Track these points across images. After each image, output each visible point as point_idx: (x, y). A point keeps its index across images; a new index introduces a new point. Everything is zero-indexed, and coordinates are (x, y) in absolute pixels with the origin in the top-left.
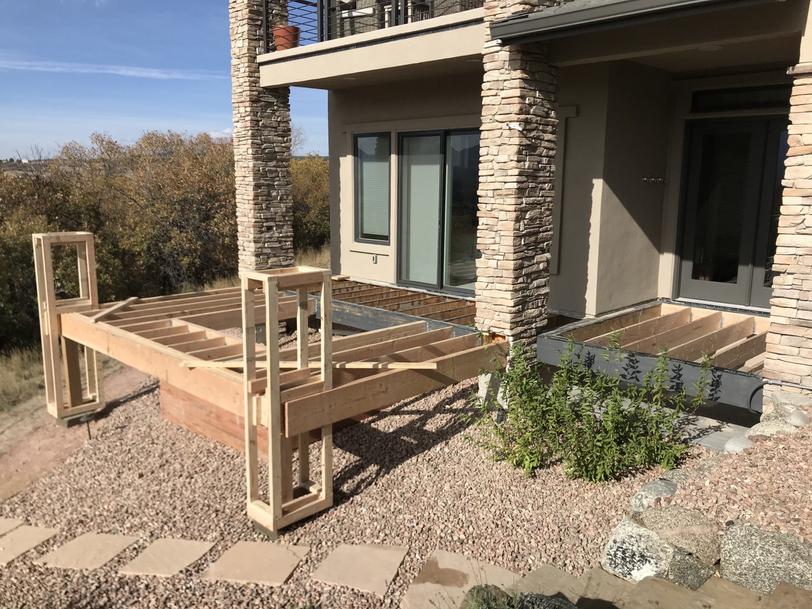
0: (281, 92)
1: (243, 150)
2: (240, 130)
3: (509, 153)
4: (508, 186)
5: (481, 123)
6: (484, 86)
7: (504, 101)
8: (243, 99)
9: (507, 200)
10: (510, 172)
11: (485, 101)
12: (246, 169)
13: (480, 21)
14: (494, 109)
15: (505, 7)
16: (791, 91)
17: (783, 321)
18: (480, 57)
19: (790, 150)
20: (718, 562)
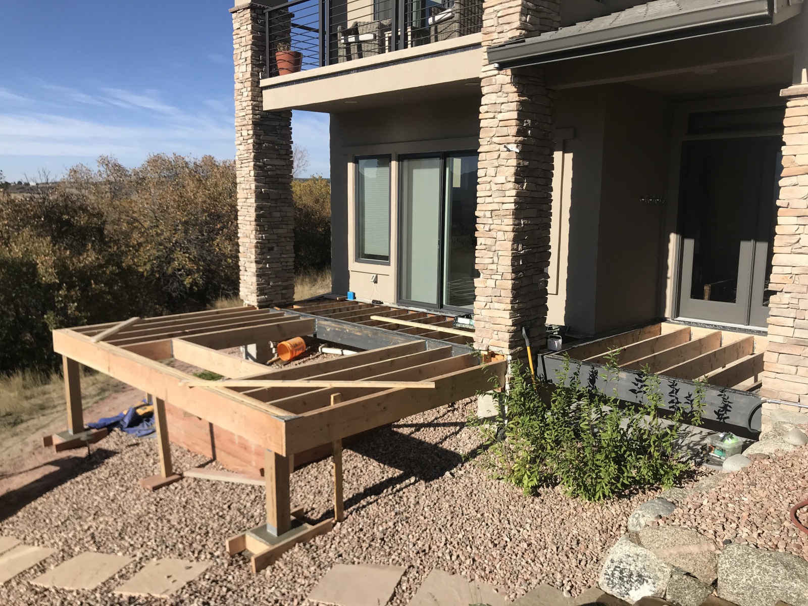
0: (283, 116)
1: (245, 172)
2: (243, 153)
3: (507, 174)
4: (505, 206)
5: (479, 145)
6: (482, 109)
7: (502, 124)
8: (245, 122)
9: (505, 220)
10: (508, 193)
11: (483, 124)
12: (248, 191)
13: (477, 45)
14: (491, 131)
15: (502, 32)
16: (784, 113)
17: (780, 340)
18: (478, 80)
19: (784, 171)
20: (715, 583)
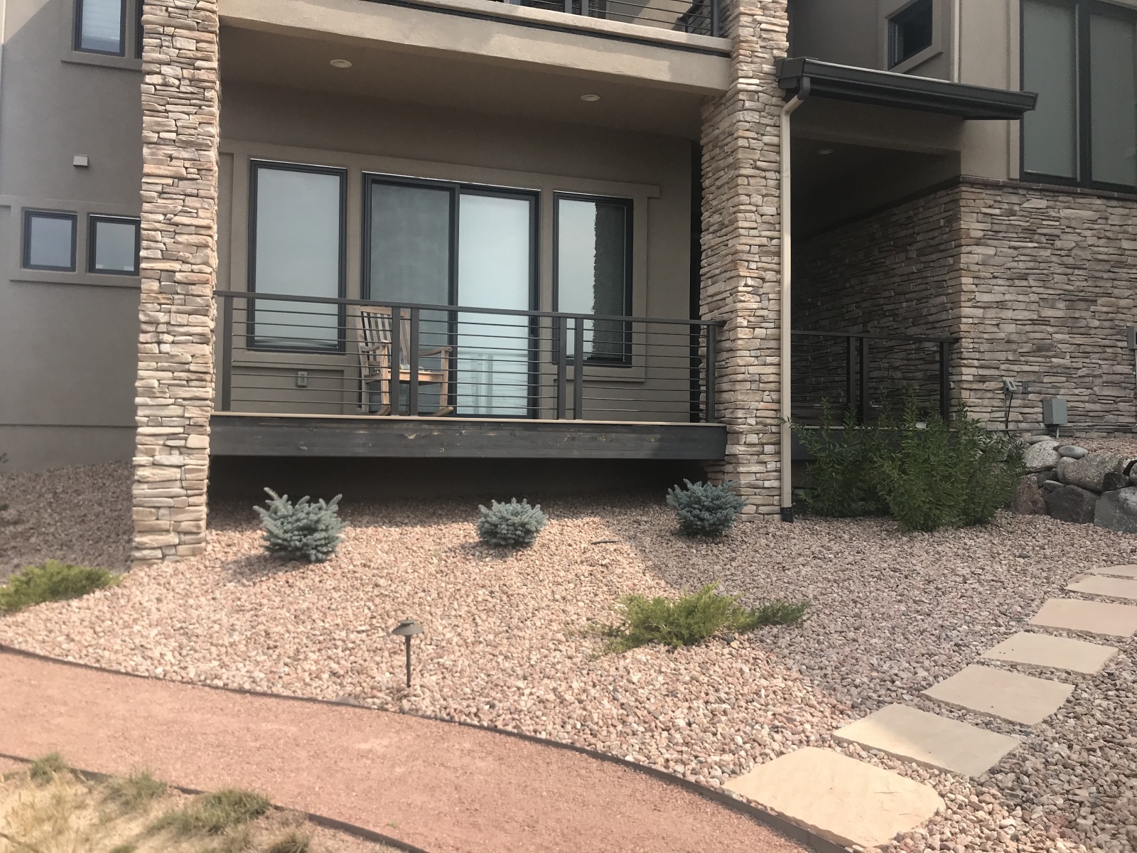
6: (739, 125)
11: (742, 143)
15: (765, 47)
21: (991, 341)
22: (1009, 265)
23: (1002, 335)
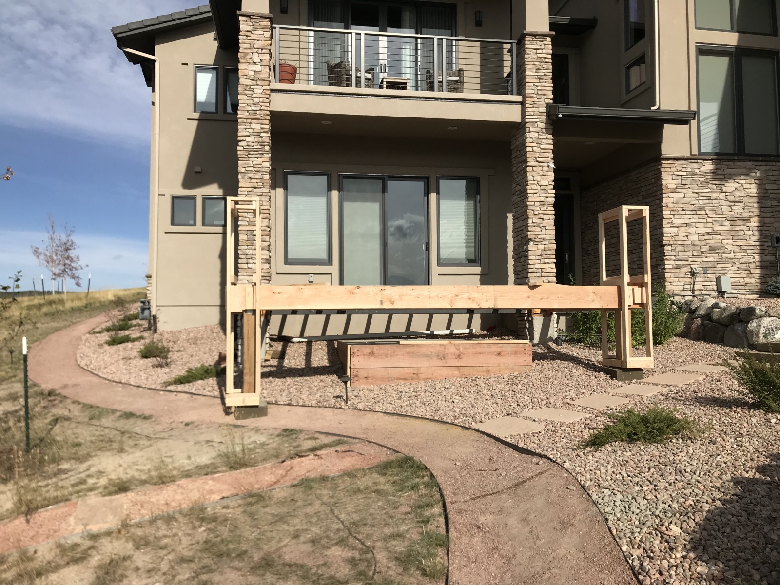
1: (255, 163)
3: (549, 180)
4: (548, 199)
5: (527, 162)
6: (527, 140)
7: (542, 151)
9: (549, 208)
11: (529, 149)
14: (535, 154)
15: (540, 99)
16: (661, 166)
21: (683, 245)
22: (693, 203)
23: (690, 242)
